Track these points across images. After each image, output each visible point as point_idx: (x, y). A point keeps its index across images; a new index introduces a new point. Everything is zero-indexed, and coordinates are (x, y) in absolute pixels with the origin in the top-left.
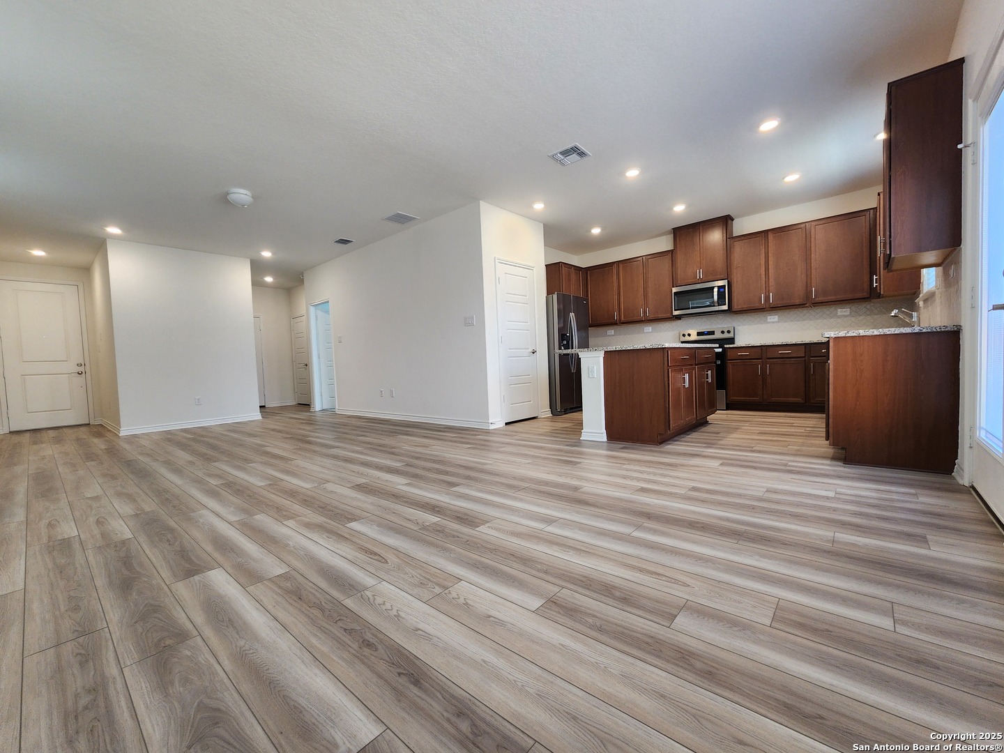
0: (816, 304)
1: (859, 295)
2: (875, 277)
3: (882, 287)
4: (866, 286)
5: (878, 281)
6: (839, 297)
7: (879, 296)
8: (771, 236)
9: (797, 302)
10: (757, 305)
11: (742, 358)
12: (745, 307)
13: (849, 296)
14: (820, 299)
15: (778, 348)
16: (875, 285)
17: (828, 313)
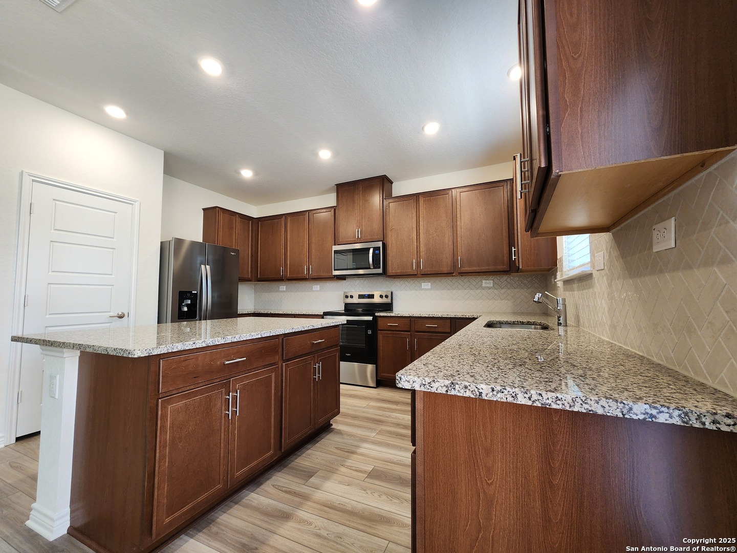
0: (463, 274)
1: (500, 268)
2: (513, 249)
3: (520, 260)
4: (506, 259)
5: (517, 255)
6: (484, 268)
7: (518, 270)
8: (421, 200)
9: (445, 270)
10: (409, 271)
11: (391, 329)
12: (399, 271)
13: (492, 268)
14: (466, 269)
15: (425, 321)
16: (513, 257)
17: (474, 283)
